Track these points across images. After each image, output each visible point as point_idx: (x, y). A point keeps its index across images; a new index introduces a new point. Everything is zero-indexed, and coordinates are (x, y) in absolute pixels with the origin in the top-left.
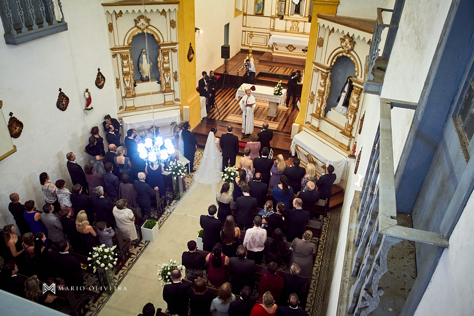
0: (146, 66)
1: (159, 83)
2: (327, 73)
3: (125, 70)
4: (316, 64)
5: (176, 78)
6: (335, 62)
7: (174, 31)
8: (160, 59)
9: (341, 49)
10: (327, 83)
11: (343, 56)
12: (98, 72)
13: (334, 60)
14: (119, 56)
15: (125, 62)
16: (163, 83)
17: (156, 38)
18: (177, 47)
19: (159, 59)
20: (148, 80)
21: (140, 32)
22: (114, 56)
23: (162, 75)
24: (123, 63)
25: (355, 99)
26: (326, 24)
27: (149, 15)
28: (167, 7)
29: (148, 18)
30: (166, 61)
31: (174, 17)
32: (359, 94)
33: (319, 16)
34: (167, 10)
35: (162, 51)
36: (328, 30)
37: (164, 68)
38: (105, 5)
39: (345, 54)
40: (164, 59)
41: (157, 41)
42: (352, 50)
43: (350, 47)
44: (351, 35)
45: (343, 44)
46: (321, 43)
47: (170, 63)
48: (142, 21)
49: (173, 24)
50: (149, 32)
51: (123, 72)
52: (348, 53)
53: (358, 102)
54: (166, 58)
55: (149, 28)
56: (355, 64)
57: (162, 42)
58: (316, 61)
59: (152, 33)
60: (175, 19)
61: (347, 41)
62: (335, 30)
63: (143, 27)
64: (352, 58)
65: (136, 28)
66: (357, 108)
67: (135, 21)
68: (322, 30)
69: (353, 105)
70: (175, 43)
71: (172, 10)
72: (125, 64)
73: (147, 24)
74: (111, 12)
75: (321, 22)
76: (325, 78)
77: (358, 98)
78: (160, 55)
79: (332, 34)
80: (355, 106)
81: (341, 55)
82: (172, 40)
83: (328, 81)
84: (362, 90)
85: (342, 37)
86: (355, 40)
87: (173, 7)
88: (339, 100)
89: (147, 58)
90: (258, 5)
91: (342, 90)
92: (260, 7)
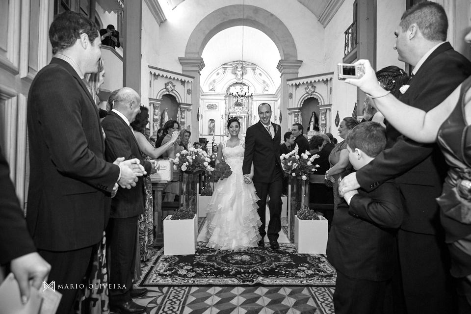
2: (299, 112)
3: (155, 117)
4: (289, 109)
6: (303, 105)
7: (189, 97)
8: (179, 115)
9: (307, 94)
11: (308, 98)
13: (302, 103)
15: (156, 111)
17: (177, 100)
18: (191, 107)
19: (177, 115)
21: (168, 93)
22: (151, 104)
24: (154, 111)
25: (323, 118)
26: (294, 82)
27: (175, 83)
28: (187, 79)
29: (174, 84)
30: (183, 116)
31: (190, 87)
32: (325, 113)
33: (288, 80)
34: (187, 81)
35: (180, 109)
36: (294, 88)
37: (181, 122)
38: (150, 67)
39: (309, 97)
40: (182, 115)
41: (178, 102)
42: (314, 92)
43: (313, 90)
44: (313, 82)
45: (307, 91)
46: (291, 96)
47: (185, 118)
48: (170, 85)
49: (189, 92)
50: (173, 94)
51: (154, 119)
52: (311, 95)
53: (326, 119)
54: (183, 114)
55: (174, 91)
56: (317, 99)
57: (181, 102)
58: (289, 108)
59: (175, 96)
60: (191, 89)
61: (310, 87)
62: (301, 83)
63: (170, 90)
64: (315, 97)
65: (165, 90)
66: (326, 124)
67: (166, 84)
68: (291, 88)
69: (323, 122)
70: (190, 105)
71: (190, 82)
72: (156, 113)
73: (173, 88)
74: (153, 73)
75: (290, 83)
76: (297, 116)
77: (325, 117)
78: (179, 112)
79: (298, 89)
80: (324, 122)
81: (306, 98)
82: (188, 103)
83: (300, 118)
84: (327, 110)
85: (306, 87)
86: (315, 85)
87: (190, 80)
88: (309, 129)
89: (168, 115)
90: (210, 128)
91: (310, 122)
92: (211, 130)
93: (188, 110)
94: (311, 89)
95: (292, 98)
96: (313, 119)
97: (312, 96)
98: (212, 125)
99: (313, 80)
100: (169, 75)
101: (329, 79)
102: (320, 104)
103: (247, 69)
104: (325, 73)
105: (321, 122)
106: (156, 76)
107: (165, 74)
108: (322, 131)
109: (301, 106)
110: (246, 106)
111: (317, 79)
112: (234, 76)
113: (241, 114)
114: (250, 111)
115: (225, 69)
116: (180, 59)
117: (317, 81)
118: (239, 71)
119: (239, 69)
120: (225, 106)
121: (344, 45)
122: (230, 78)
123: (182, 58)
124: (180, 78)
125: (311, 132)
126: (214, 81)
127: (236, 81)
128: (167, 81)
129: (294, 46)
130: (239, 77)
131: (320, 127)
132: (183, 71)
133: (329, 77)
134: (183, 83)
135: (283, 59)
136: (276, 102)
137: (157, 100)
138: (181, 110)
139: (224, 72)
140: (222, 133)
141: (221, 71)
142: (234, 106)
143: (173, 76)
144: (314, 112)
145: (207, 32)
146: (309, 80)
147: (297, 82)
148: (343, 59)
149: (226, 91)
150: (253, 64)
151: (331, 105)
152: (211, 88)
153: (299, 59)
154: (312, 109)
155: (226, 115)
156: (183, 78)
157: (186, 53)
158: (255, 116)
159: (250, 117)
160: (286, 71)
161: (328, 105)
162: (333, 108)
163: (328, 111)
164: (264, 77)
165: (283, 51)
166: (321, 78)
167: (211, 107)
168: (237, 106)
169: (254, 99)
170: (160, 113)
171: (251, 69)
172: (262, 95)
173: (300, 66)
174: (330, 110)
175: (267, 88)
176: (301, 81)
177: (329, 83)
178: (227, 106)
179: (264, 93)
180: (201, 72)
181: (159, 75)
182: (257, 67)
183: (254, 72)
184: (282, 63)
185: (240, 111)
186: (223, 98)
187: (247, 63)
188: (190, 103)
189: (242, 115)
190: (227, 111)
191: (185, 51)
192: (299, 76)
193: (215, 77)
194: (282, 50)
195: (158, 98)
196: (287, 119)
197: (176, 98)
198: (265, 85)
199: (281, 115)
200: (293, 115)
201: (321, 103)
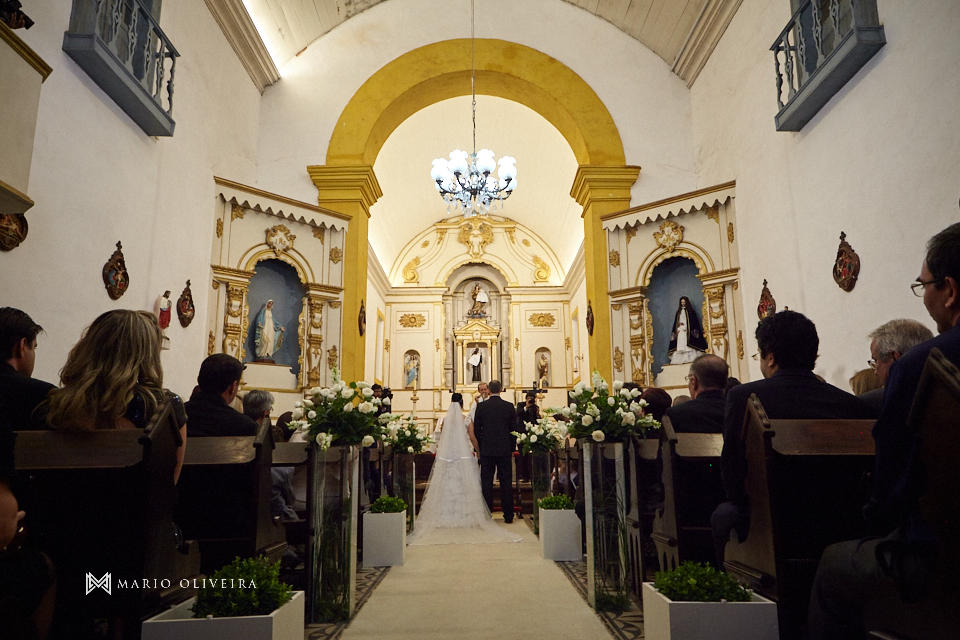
0: (269, 333)
1: (296, 370)
2: (642, 299)
3: (231, 321)
4: (614, 294)
5: (331, 361)
6: (651, 279)
7: (337, 268)
8: (304, 317)
9: (661, 250)
10: (646, 319)
11: (666, 261)
12: (185, 286)
13: (649, 275)
14: (223, 288)
15: (236, 303)
16: (305, 368)
17: (301, 276)
18: (341, 296)
19: (300, 319)
20: (270, 361)
21: (273, 256)
22: (216, 284)
23: (304, 352)
24: (229, 305)
25: (716, 310)
26: (621, 222)
27: (293, 229)
28: (329, 221)
29: (292, 233)
30: (316, 321)
31: (338, 242)
32: (721, 296)
33: (605, 218)
34: (328, 226)
35: (310, 300)
36: (624, 236)
37: (310, 336)
38: (219, 181)
39: (668, 256)
40: (312, 317)
41: (303, 281)
42: (681, 241)
43: (677, 237)
44: (676, 213)
45: (661, 240)
46: (615, 259)
47: (324, 327)
48: (280, 235)
49: (335, 256)
50: (289, 261)
51: (226, 325)
52: (674, 250)
53: (724, 313)
54: (317, 315)
55: (291, 252)
56: (692, 260)
57: (310, 281)
58: (613, 290)
59: (294, 264)
60: (340, 247)
61: (668, 230)
62: (643, 222)
63: (279, 247)
64: (685, 255)
65: (266, 247)
66: (725, 325)
67: (267, 232)
68: (613, 238)
69: (715, 322)
70: (337, 290)
71: (338, 228)
72: (234, 309)
73: (288, 243)
74: (228, 198)
75: (611, 224)
76: (638, 311)
77: (721, 306)
78: (306, 309)
79: (633, 239)
80: (721, 321)
81: (660, 260)
82: (332, 284)
83: (646, 315)
84: (724, 287)
85: (657, 230)
86: (681, 223)
87: (339, 224)
88: (673, 345)
89: (274, 317)
90: (408, 373)
91: (676, 324)
92: (412, 376)
93: (331, 303)
94: (672, 235)
95: (618, 263)
96: (683, 318)
97: (676, 254)
98: (413, 364)
99: (675, 208)
100: (276, 207)
101: (722, 202)
102: (702, 272)
103: (494, 230)
104: (709, 186)
105: (709, 323)
106: (238, 209)
107: (265, 204)
108: (715, 347)
109: (647, 282)
110: (494, 318)
111: (686, 205)
112: (463, 248)
113: (483, 337)
114: (504, 329)
115: (442, 233)
116: (313, 171)
117: (687, 210)
118: (476, 236)
119: (476, 232)
120: (444, 319)
121: (775, 82)
122: (454, 253)
123: (318, 167)
124: (309, 216)
125: (682, 353)
126: (417, 260)
127: (468, 259)
128: (270, 223)
129: (615, 132)
130: (476, 250)
131: (708, 335)
132: (320, 201)
133: (721, 196)
134: (319, 230)
135: (588, 163)
136: (566, 306)
137: (239, 272)
138: (310, 305)
139: (441, 239)
140: (438, 384)
141: (433, 237)
142: (465, 319)
143: (287, 210)
144: (686, 299)
145: (385, 104)
146: (664, 211)
147: (631, 219)
148: (777, 117)
149: (446, 283)
150: (508, 220)
151: (736, 270)
152: (410, 276)
153: (628, 164)
154: (680, 289)
155: (446, 339)
156: (319, 219)
157: (329, 157)
158: (517, 340)
159: (505, 344)
160: (599, 194)
161: (727, 272)
162: (742, 278)
163: (728, 290)
164: (535, 249)
165: (587, 145)
166: (698, 202)
167: (410, 321)
168: (473, 318)
169: (514, 298)
170: (246, 310)
171: (503, 230)
172: (531, 289)
173: (633, 182)
174: (734, 284)
175: (543, 274)
176: (642, 217)
177: (721, 214)
178: (450, 319)
179: (537, 284)
180: (372, 209)
181: (246, 206)
182: (517, 226)
183: (512, 238)
184: (587, 173)
185: (480, 328)
186: (440, 298)
187: (494, 218)
188: (338, 285)
189: (486, 338)
190: (450, 332)
191: (326, 153)
192: (633, 205)
193: (417, 250)
194: (583, 143)
195: (242, 268)
196: (608, 321)
197: (299, 270)
198: (539, 266)
199: (590, 312)
200: (626, 309)
201: (704, 267)
